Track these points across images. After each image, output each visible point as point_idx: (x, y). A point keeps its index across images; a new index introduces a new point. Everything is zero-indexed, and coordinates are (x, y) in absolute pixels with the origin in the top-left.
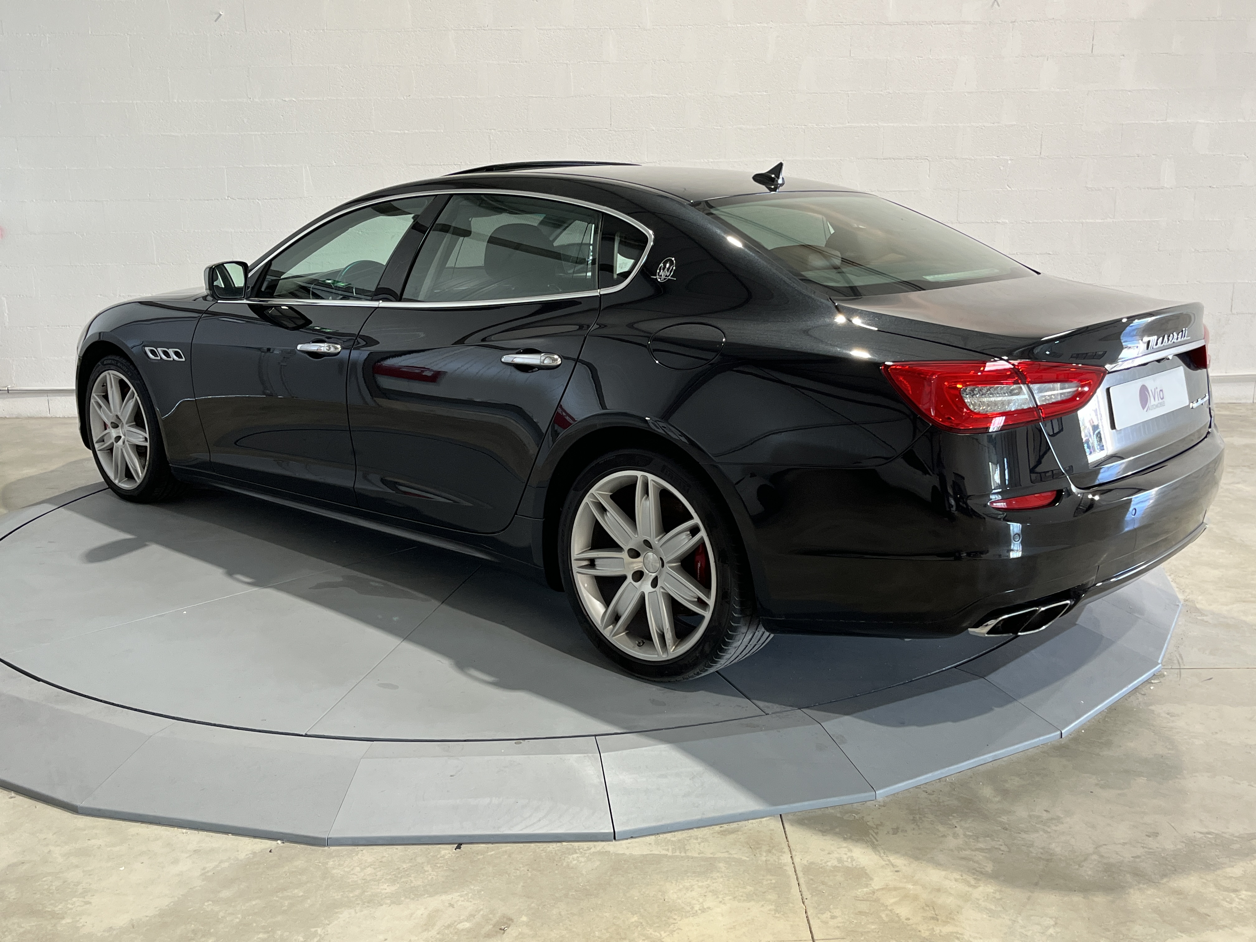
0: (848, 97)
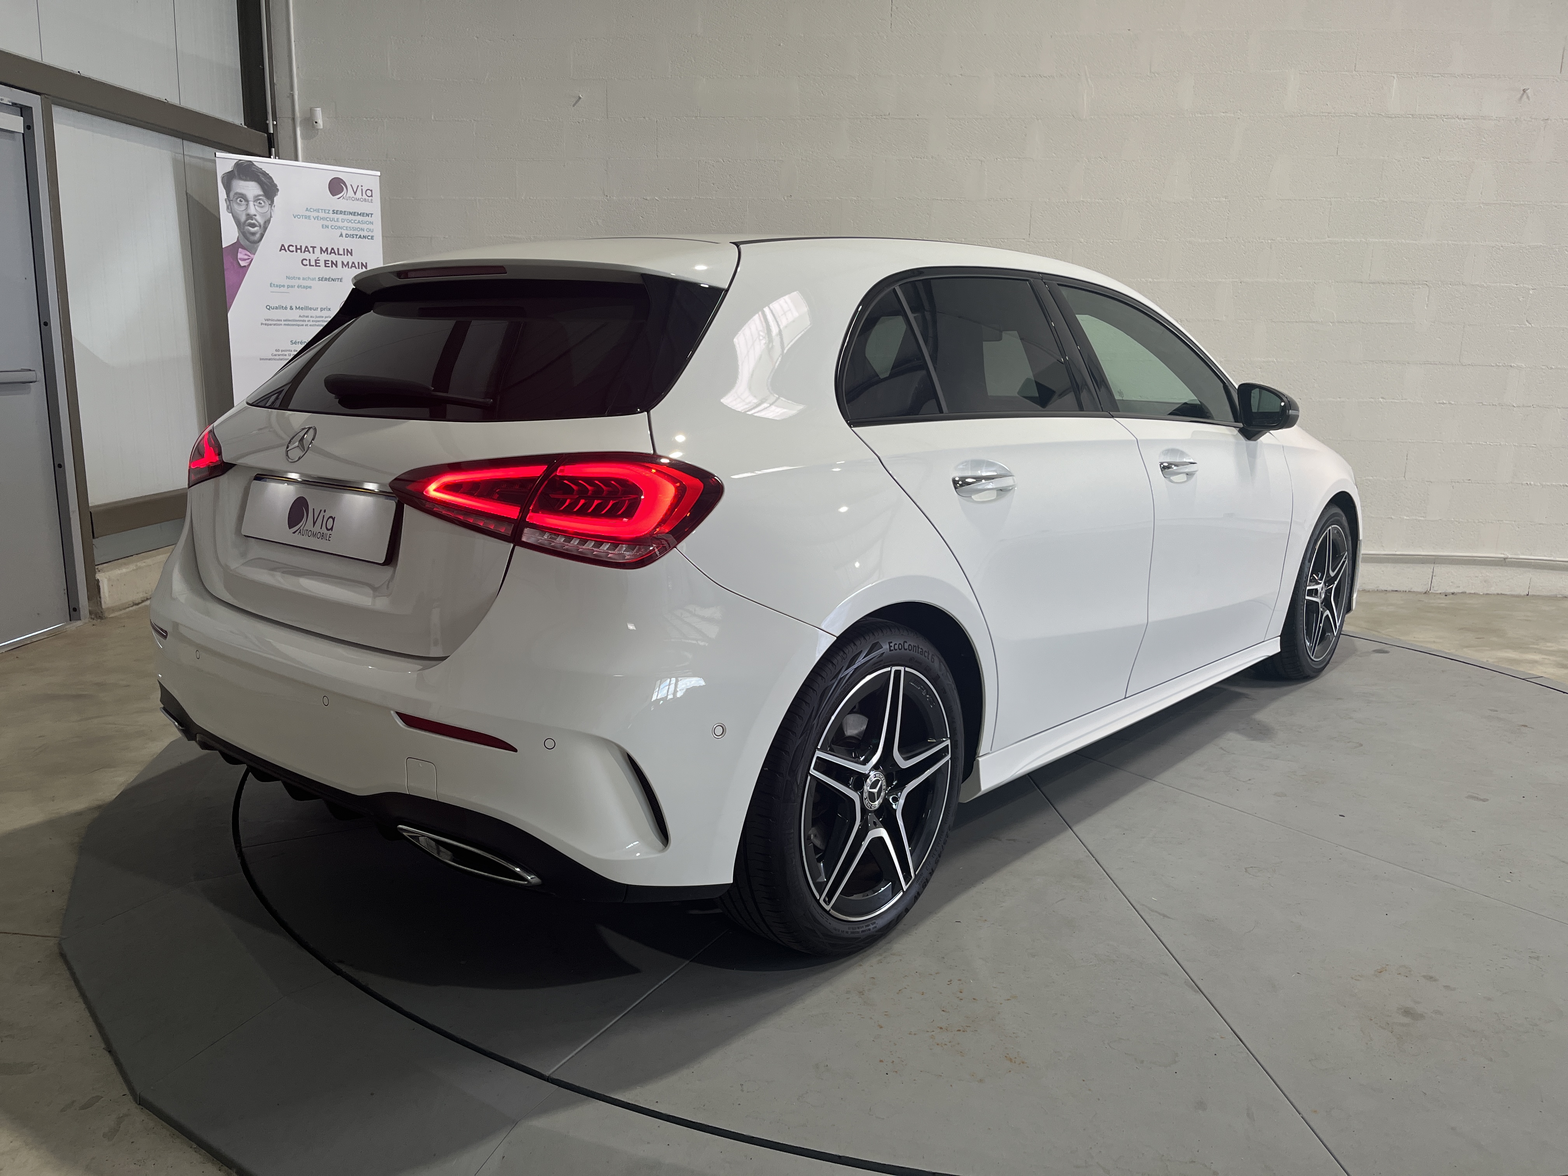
0: (1331, 205)
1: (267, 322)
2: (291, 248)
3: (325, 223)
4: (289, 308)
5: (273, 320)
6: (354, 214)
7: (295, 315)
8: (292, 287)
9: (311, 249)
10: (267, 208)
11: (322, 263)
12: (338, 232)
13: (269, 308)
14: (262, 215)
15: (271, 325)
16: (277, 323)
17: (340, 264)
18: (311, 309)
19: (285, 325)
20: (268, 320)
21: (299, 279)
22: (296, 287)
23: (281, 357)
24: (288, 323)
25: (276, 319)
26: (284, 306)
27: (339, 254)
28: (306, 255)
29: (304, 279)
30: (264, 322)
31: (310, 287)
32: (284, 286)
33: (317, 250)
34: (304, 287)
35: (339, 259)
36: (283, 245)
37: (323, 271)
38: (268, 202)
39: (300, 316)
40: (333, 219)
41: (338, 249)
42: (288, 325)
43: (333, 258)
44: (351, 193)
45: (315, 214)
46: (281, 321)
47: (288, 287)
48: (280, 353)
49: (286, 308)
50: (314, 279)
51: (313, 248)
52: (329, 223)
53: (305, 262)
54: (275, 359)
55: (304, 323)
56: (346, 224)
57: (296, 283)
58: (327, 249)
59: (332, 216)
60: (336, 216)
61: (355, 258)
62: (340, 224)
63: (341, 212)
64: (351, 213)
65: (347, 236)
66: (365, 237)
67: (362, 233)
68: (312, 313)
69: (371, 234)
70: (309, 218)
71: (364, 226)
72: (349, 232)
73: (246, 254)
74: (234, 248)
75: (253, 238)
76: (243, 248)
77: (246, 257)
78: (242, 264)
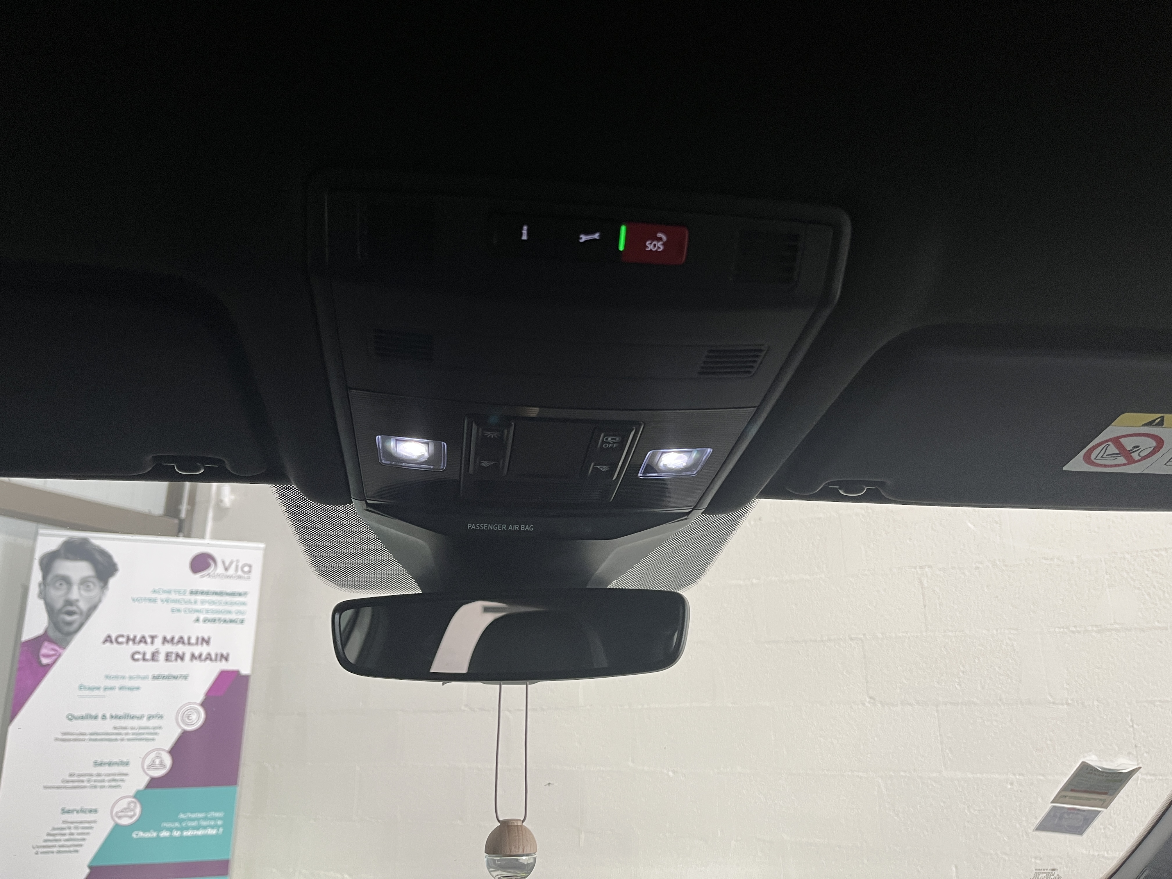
1: (64, 737)
2: (120, 640)
3: (177, 606)
4: (100, 717)
5: (72, 734)
6: (220, 594)
7: (108, 726)
8: (112, 688)
9: (149, 640)
10: (95, 592)
11: (162, 657)
12: (195, 616)
13: (71, 718)
14: (87, 599)
15: (69, 739)
16: (79, 737)
17: (188, 657)
18: (133, 717)
19: (90, 740)
20: (65, 733)
21: (124, 678)
22: (117, 689)
23: (76, 784)
24: (96, 737)
25: (78, 732)
26: (94, 715)
27: (189, 644)
28: (141, 647)
29: (131, 678)
30: (60, 737)
31: (138, 688)
32: (98, 688)
33: (158, 641)
34: (128, 689)
35: (187, 650)
36: (109, 636)
37: (162, 667)
38: (99, 585)
39: (116, 726)
40: (189, 602)
41: (189, 638)
43: (180, 649)
44: (220, 569)
45: (164, 597)
47: (106, 689)
48: (75, 778)
49: (96, 717)
50: (145, 678)
51: (153, 637)
52: (182, 607)
53: (137, 656)
54: (65, 787)
55: (119, 737)
56: (206, 606)
57: (117, 683)
58: (173, 639)
59: (188, 597)
60: (193, 598)
61: (212, 649)
62: (198, 607)
63: (202, 593)
64: (216, 593)
65: (205, 621)
66: (232, 621)
67: (228, 617)
68: (135, 723)
69: (240, 617)
70: (154, 601)
71: (234, 608)
72: (210, 616)
73: (53, 650)
74: (37, 642)
75: (66, 629)
76: (51, 641)
77: (52, 653)
78: (45, 661)
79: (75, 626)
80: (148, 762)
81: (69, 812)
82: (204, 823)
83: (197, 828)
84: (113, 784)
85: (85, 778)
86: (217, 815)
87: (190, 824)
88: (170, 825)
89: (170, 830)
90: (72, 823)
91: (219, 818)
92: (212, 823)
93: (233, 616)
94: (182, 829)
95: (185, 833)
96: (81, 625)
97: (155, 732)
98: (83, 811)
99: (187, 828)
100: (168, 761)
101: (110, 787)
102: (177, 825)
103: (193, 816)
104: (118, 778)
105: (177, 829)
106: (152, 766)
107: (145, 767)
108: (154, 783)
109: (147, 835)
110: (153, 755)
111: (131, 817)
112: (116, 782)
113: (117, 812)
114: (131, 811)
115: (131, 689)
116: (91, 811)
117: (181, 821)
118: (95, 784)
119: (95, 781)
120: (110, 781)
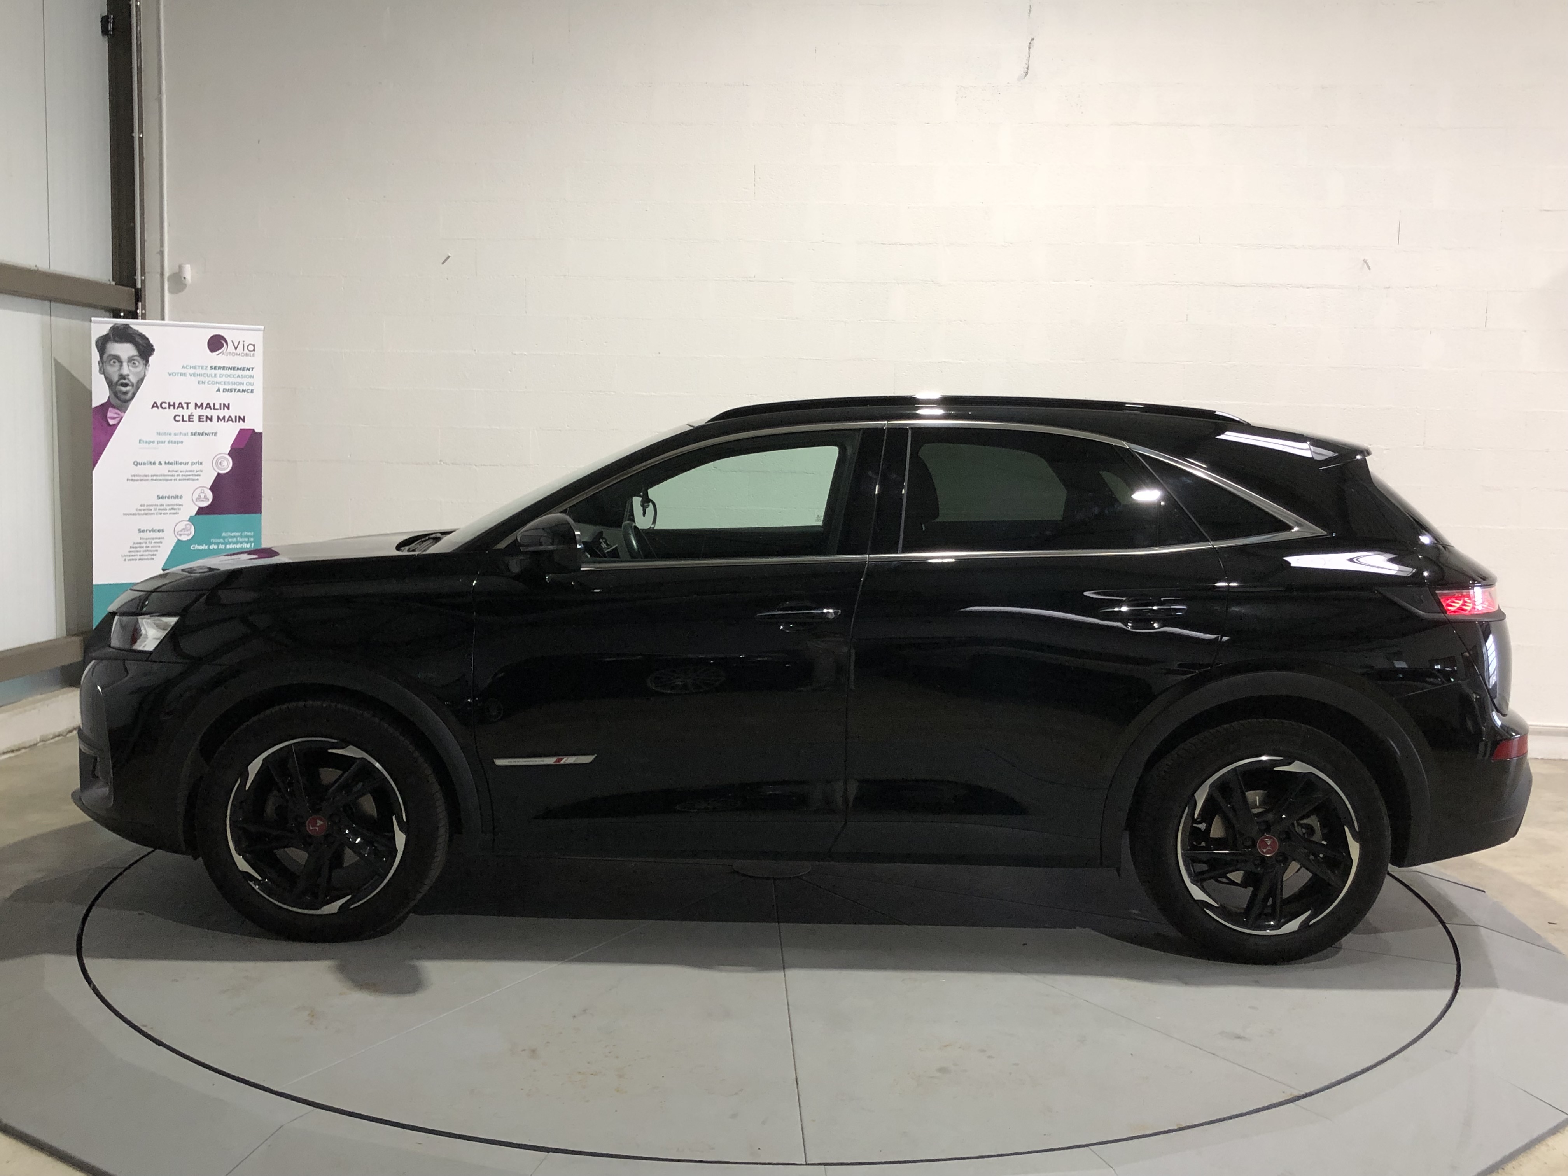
1: (133, 478)
3: (201, 379)
4: (157, 463)
5: (139, 476)
6: (233, 369)
7: (164, 469)
8: (163, 442)
9: (185, 406)
10: (140, 368)
11: (196, 418)
12: (216, 387)
13: (136, 464)
14: (135, 374)
15: (137, 480)
17: (215, 419)
18: (181, 464)
19: (152, 480)
20: (134, 476)
21: (170, 434)
22: (167, 443)
23: (146, 512)
24: (155, 478)
25: (142, 474)
26: (153, 462)
27: (214, 409)
28: (180, 411)
29: (175, 434)
30: (130, 478)
31: (182, 442)
32: (153, 442)
33: (192, 406)
34: (175, 442)
35: (214, 414)
36: (155, 403)
37: (196, 426)
38: (142, 362)
39: (169, 471)
40: (211, 375)
41: (214, 404)
42: (156, 480)
43: (208, 413)
44: (231, 349)
45: (192, 371)
46: (148, 476)
47: (158, 442)
48: (145, 508)
49: (154, 463)
50: (185, 434)
51: (188, 404)
52: (207, 379)
53: (177, 418)
54: (139, 514)
55: (173, 478)
56: (224, 379)
57: (167, 438)
58: (202, 404)
59: (209, 371)
60: (214, 372)
61: (232, 412)
62: (218, 379)
63: (220, 368)
64: (230, 368)
65: (225, 390)
66: (244, 391)
67: (241, 387)
68: (182, 468)
69: (251, 387)
70: (185, 375)
71: (245, 380)
72: (227, 387)
73: (116, 413)
74: (104, 407)
75: (123, 397)
76: (113, 407)
77: (116, 416)
78: (111, 422)
79: (130, 395)
80: (196, 496)
81: (143, 531)
82: (241, 540)
83: (236, 543)
84: (173, 511)
85: (152, 508)
86: (249, 534)
87: (230, 540)
88: (218, 541)
89: (218, 544)
90: (147, 539)
91: (251, 537)
92: (246, 540)
93: (245, 387)
94: (225, 544)
95: (228, 547)
96: (134, 394)
97: (198, 474)
98: (154, 531)
99: (230, 543)
100: (210, 496)
101: (170, 514)
102: (221, 540)
103: (232, 534)
104: (175, 507)
105: (222, 544)
106: (199, 499)
107: (194, 500)
108: (201, 511)
109: (201, 547)
110: (199, 491)
111: (188, 535)
112: (175, 510)
113: (178, 532)
114: (188, 531)
115: (177, 443)
116: (159, 531)
117: (224, 538)
118: (160, 511)
119: (159, 509)
120: (170, 509)
